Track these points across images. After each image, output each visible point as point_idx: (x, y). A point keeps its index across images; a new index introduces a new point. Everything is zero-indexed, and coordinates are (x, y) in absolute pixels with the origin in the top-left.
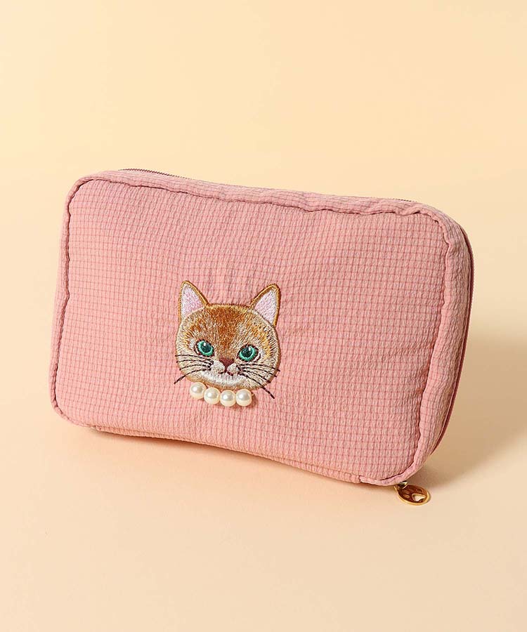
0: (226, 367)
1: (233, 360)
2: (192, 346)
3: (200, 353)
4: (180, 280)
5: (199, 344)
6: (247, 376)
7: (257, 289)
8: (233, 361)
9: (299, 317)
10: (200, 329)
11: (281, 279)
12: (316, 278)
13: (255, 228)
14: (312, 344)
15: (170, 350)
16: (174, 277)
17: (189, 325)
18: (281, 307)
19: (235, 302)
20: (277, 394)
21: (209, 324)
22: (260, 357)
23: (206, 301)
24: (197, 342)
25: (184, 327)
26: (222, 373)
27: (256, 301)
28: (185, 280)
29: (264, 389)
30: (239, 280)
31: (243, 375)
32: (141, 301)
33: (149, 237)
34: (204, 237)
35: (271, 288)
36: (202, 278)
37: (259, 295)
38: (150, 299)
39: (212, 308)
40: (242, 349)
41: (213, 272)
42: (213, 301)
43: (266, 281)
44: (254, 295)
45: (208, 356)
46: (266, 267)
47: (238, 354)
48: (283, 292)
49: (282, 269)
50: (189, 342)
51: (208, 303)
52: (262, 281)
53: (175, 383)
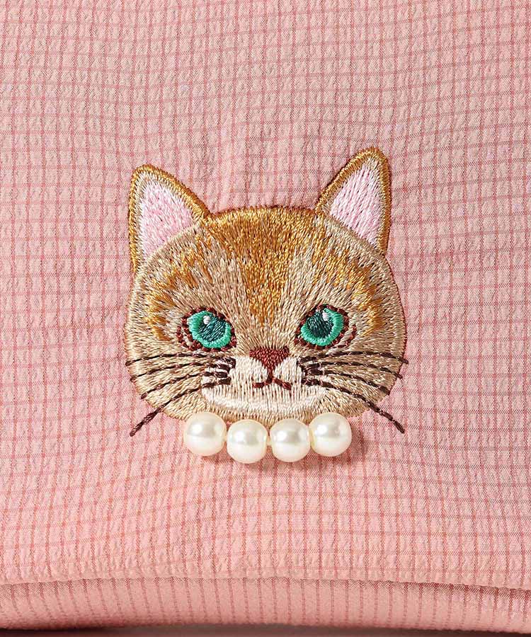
0: (271, 368)
1: (286, 349)
2: (172, 328)
3: (196, 345)
4: (127, 164)
5: (191, 322)
6: (327, 385)
7: (332, 164)
8: (285, 353)
9: (441, 226)
10: (191, 280)
11: (387, 136)
12: (474, 128)
13: (294, 23)
14: (481, 287)
15: (112, 351)
16: (110, 160)
17: (161, 275)
18: (394, 203)
19: (278, 202)
20: (411, 419)
21: (216, 264)
22: (354, 333)
23: (204, 207)
24: (185, 317)
25: (148, 283)
26: (260, 385)
27: (333, 194)
28: (139, 164)
29: (377, 410)
30: (283, 145)
31: (317, 383)
32: (22, 235)
33: (24, 74)
34: (171, 60)
35: (365, 158)
36: (184, 153)
37: (338, 179)
38: (49, 226)
39: (220, 222)
40: (306, 318)
41: (212, 137)
42: (223, 205)
43: (352, 144)
44: (326, 178)
45: (218, 350)
46: (346, 111)
47: (298, 333)
48: (396, 165)
49: (387, 113)
50: (163, 320)
51: (207, 214)
52: (340, 144)
53: (132, 434)
